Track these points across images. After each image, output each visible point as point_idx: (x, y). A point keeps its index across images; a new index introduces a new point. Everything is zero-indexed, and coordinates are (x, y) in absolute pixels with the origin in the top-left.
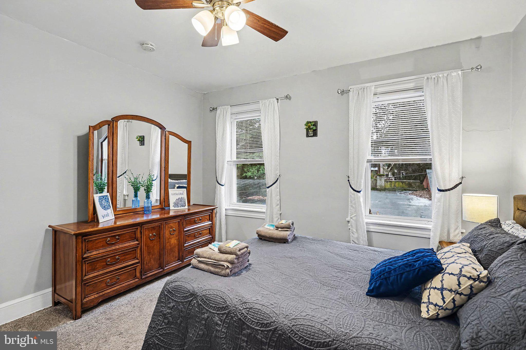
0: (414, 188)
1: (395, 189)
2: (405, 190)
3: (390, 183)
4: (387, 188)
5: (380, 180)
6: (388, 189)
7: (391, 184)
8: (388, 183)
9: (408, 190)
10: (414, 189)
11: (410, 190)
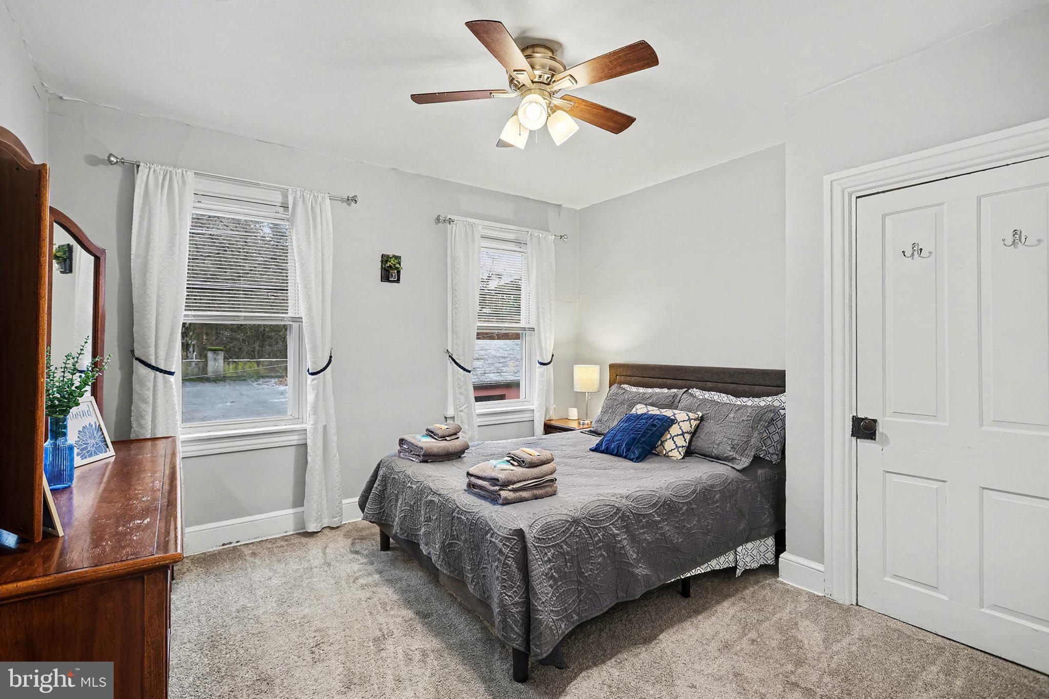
0: (279, 372)
1: (244, 376)
2: (263, 377)
3: (234, 365)
4: (228, 375)
5: (215, 359)
6: (230, 377)
7: (236, 368)
8: (231, 366)
9: (268, 377)
10: (279, 374)
11: (272, 377)
